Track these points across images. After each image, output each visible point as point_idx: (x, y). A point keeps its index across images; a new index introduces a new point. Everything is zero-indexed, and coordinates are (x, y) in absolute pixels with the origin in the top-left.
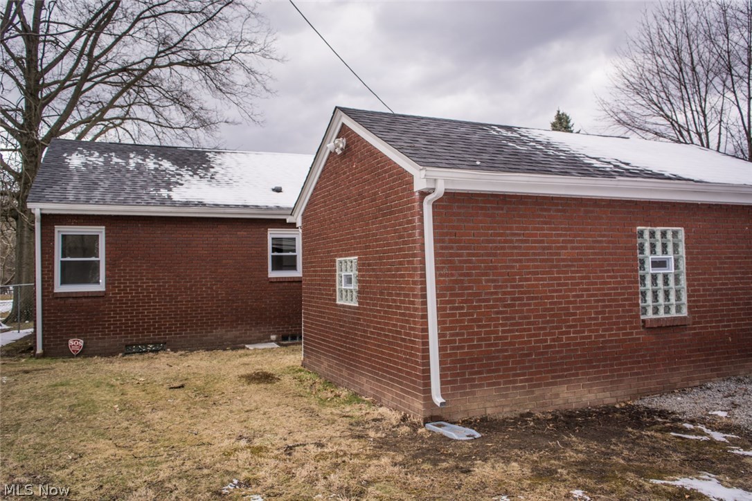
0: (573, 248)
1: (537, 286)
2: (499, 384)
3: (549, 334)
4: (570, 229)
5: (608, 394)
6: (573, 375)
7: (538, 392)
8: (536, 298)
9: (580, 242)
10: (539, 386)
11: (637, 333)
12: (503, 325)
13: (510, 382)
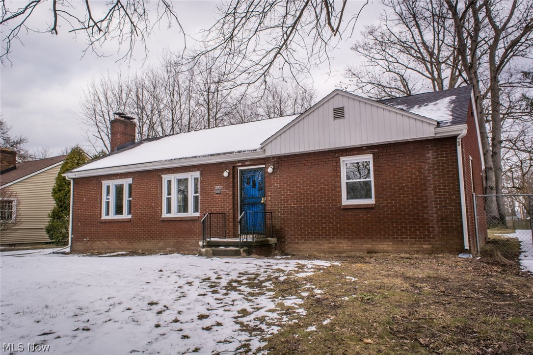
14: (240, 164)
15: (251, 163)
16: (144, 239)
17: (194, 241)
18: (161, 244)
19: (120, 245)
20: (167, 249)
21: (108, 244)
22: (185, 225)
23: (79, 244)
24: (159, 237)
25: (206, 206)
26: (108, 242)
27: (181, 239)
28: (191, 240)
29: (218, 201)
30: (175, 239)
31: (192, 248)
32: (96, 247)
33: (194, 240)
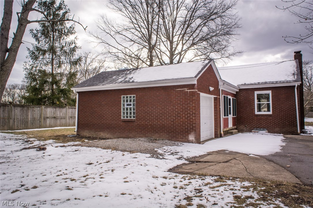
0: (105, 102)
1: (97, 110)
2: (89, 130)
3: (99, 121)
4: (105, 97)
5: (112, 136)
6: (104, 130)
7: (96, 133)
8: (97, 113)
9: (107, 100)
10: (97, 132)
11: (120, 122)
12: (90, 118)
13: (91, 130)
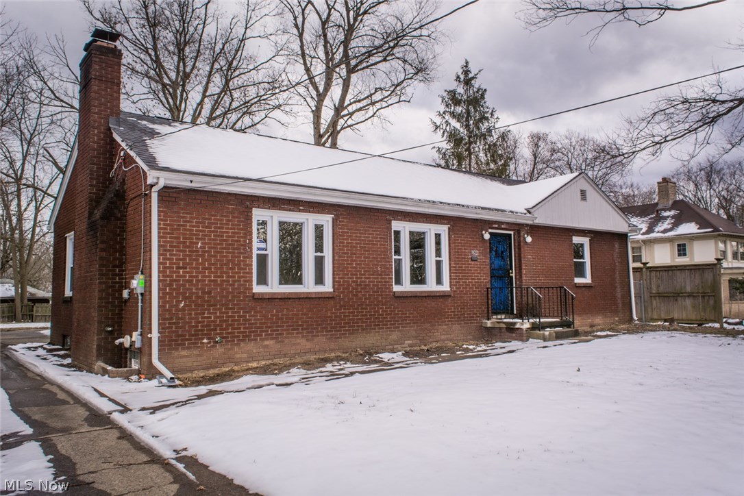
14: (496, 226)
15: (507, 227)
16: (363, 329)
17: (445, 327)
18: (394, 336)
19: (309, 345)
20: (406, 342)
21: (279, 346)
22: (432, 304)
23: (184, 353)
24: (391, 324)
25: (459, 276)
26: (279, 342)
27: (428, 326)
28: (440, 325)
29: (474, 270)
30: (417, 326)
31: (443, 337)
32: (245, 355)
33: (446, 325)
